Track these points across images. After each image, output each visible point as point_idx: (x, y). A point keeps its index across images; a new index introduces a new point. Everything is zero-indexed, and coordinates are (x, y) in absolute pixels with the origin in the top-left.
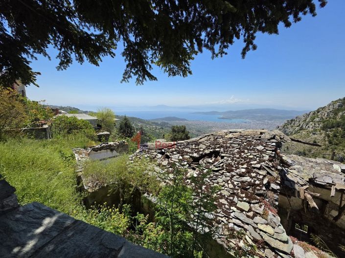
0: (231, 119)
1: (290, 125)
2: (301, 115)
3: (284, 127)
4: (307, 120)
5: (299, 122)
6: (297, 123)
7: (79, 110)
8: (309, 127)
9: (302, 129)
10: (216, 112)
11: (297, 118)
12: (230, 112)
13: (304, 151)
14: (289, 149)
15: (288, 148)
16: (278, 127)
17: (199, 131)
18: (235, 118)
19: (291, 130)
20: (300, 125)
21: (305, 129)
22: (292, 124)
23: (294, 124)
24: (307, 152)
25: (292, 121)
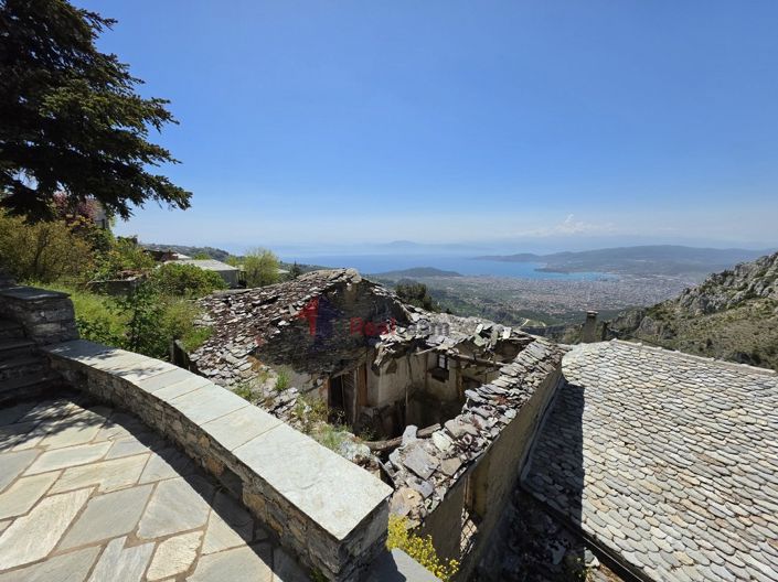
0: (566, 272)
1: (719, 287)
2: (751, 261)
3: (702, 291)
4: (768, 274)
5: (745, 277)
6: (739, 282)
7: (227, 254)
8: (771, 291)
9: (751, 295)
10: (531, 255)
11: (738, 267)
12: (567, 255)
13: (754, 351)
14: (714, 346)
15: (709, 343)
16: (688, 292)
17: (487, 301)
18: (579, 268)
19: (722, 298)
20: (746, 285)
21: (760, 297)
22: (726, 284)
23: (731, 283)
24: (763, 355)
25: (725, 275)
